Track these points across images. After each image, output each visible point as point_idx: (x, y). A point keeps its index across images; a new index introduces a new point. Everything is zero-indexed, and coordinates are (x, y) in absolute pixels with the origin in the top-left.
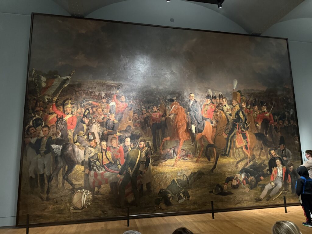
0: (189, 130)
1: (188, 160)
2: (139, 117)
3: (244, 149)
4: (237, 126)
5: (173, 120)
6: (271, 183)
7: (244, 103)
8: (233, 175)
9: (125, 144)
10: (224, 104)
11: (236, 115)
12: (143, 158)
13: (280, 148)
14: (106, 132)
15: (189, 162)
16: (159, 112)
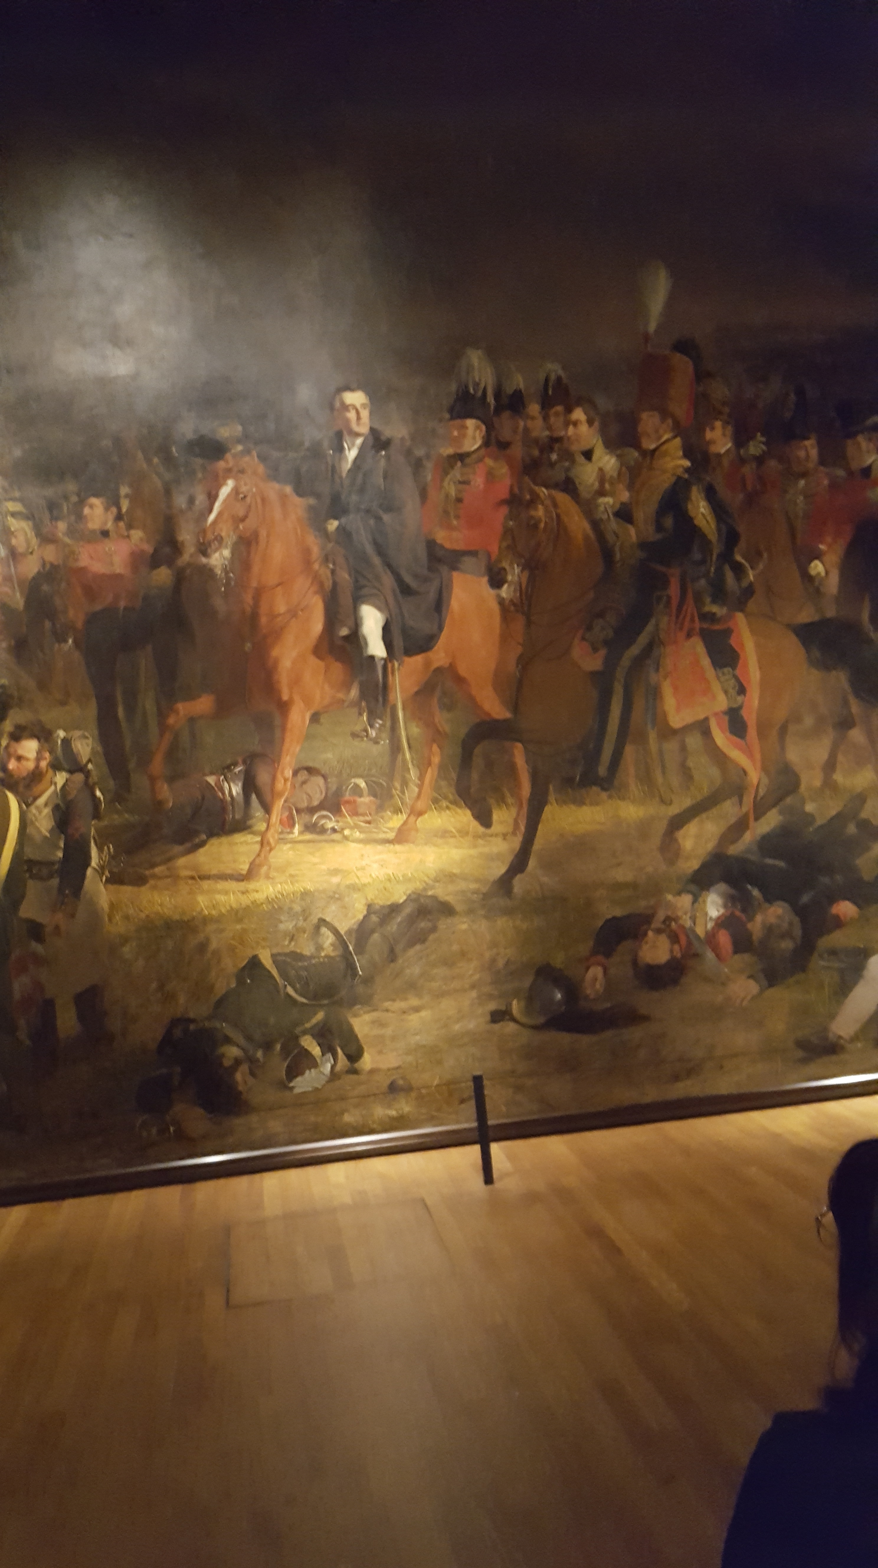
0: (341, 644)
1: (347, 832)
3: (721, 737)
5: (228, 579)
7: (718, 424)
8: (643, 903)
10: (575, 448)
11: (661, 512)
12: (38, 838)
15: (353, 845)
16: (128, 537)
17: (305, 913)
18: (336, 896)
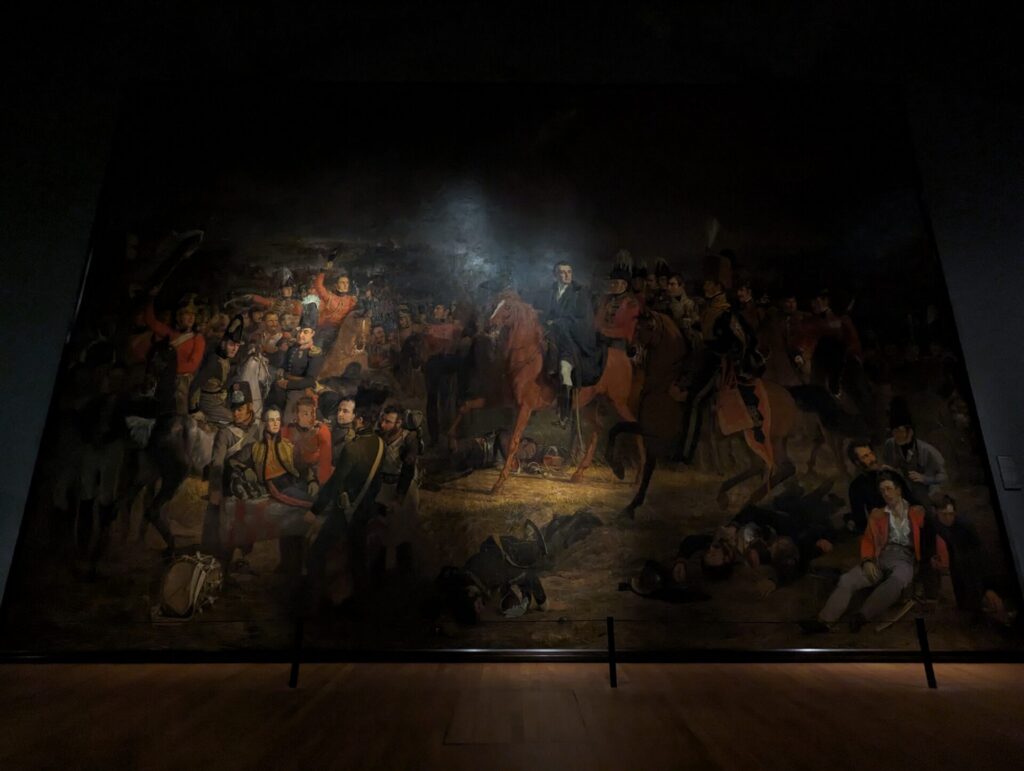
0: (550, 378)
1: (545, 474)
2: (387, 337)
3: (750, 441)
4: (724, 364)
5: (497, 344)
6: (862, 566)
7: (744, 288)
8: (707, 530)
9: (336, 420)
10: (672, 295)
11: (716, 327)
12: (390, 462)
13: (892, 439)
14: (283, 382)
15: (548, 482)
16: (453, 323)
17: (520, 516)
18: (537, 508)
